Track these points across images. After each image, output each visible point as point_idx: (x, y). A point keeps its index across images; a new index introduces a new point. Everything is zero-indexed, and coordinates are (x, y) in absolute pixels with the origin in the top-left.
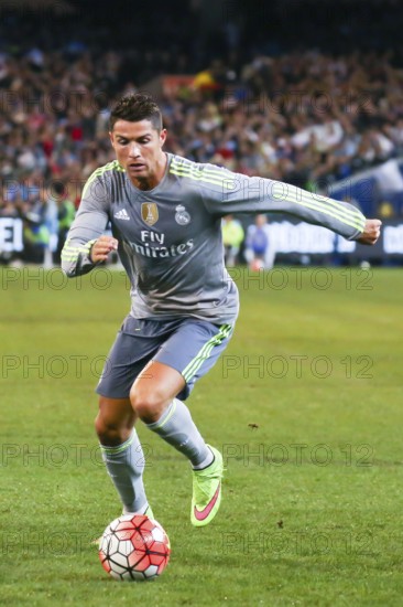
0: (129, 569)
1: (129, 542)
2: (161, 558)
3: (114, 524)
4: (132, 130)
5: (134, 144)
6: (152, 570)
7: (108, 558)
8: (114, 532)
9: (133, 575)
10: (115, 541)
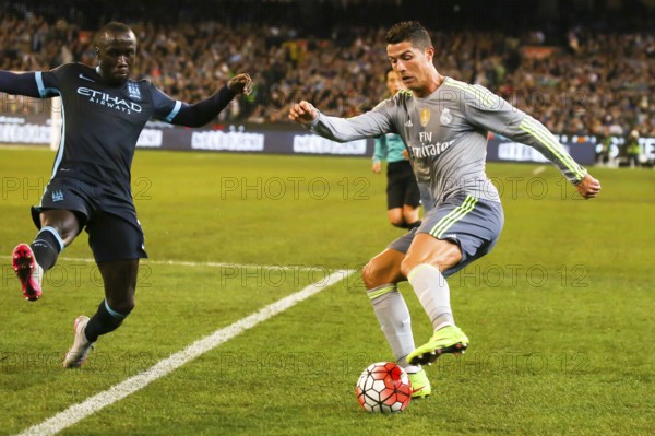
0: (380, 403)
1: (382, 382)
2: (405, 397)
3: (370, 368)
4: (399, 49)
5: (399, 61)
6: (398, 406)
7: (364, 393)
8: (370, 373)
9: (383, 409)
10: (370, 380)
